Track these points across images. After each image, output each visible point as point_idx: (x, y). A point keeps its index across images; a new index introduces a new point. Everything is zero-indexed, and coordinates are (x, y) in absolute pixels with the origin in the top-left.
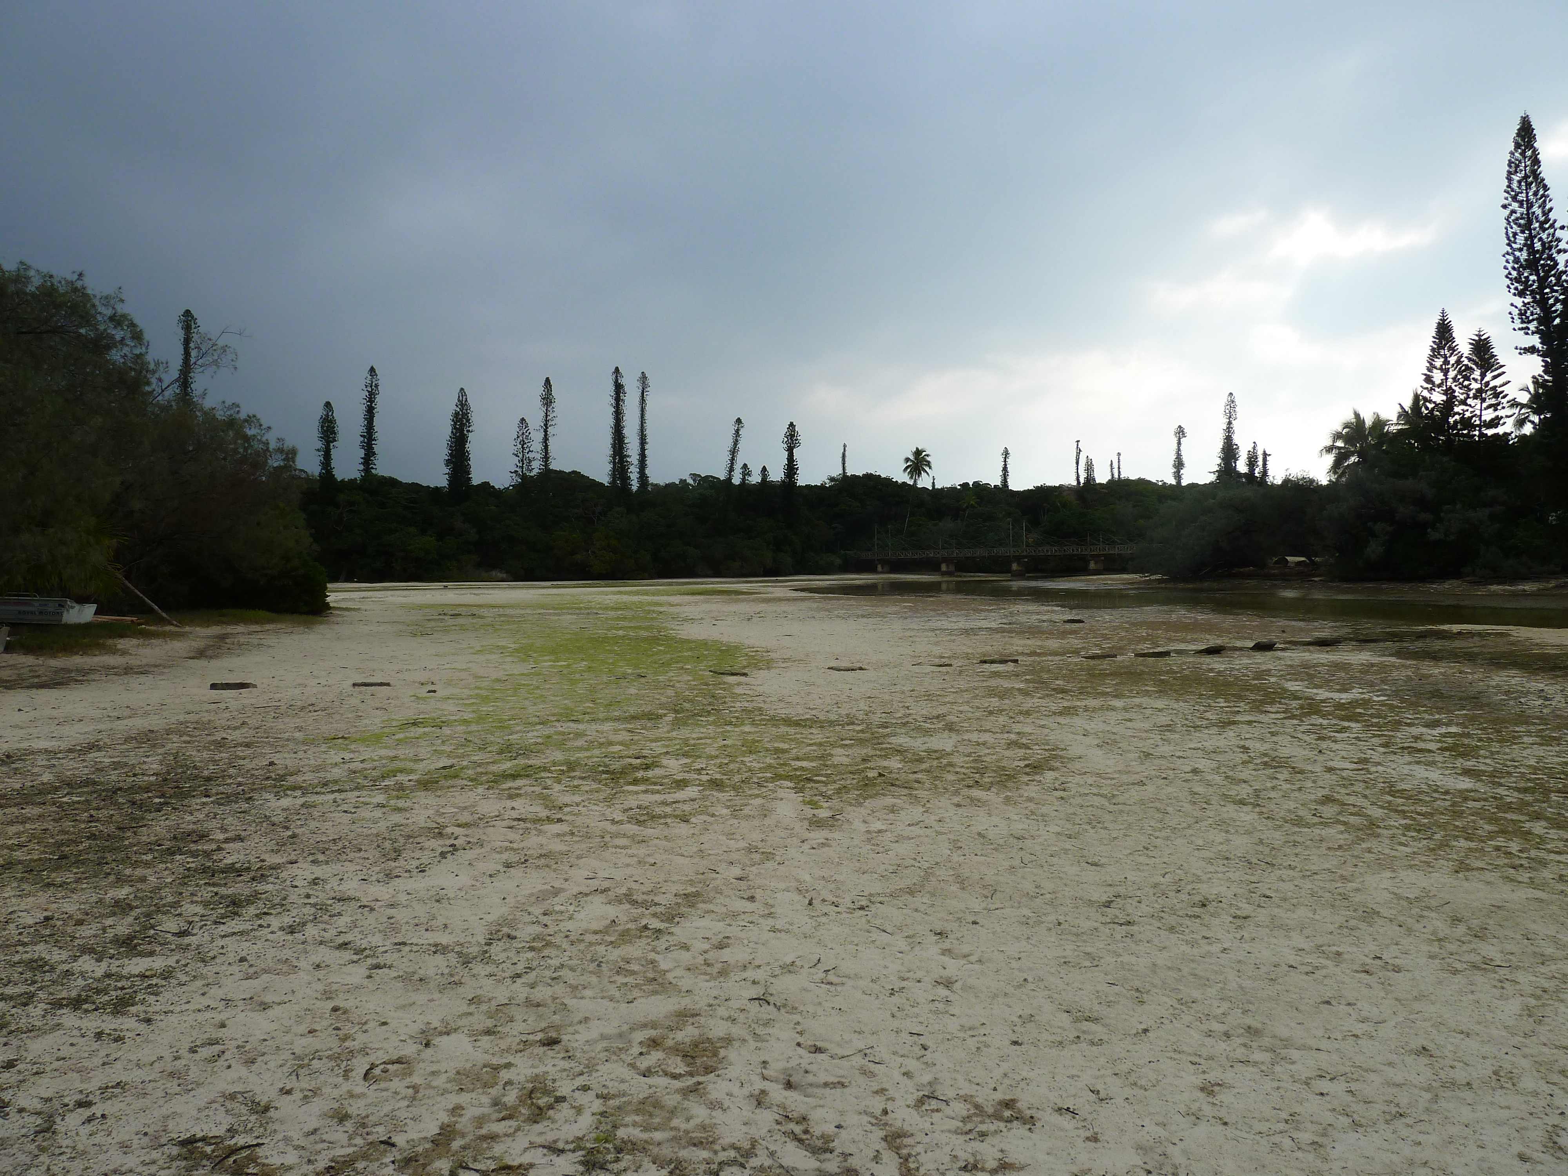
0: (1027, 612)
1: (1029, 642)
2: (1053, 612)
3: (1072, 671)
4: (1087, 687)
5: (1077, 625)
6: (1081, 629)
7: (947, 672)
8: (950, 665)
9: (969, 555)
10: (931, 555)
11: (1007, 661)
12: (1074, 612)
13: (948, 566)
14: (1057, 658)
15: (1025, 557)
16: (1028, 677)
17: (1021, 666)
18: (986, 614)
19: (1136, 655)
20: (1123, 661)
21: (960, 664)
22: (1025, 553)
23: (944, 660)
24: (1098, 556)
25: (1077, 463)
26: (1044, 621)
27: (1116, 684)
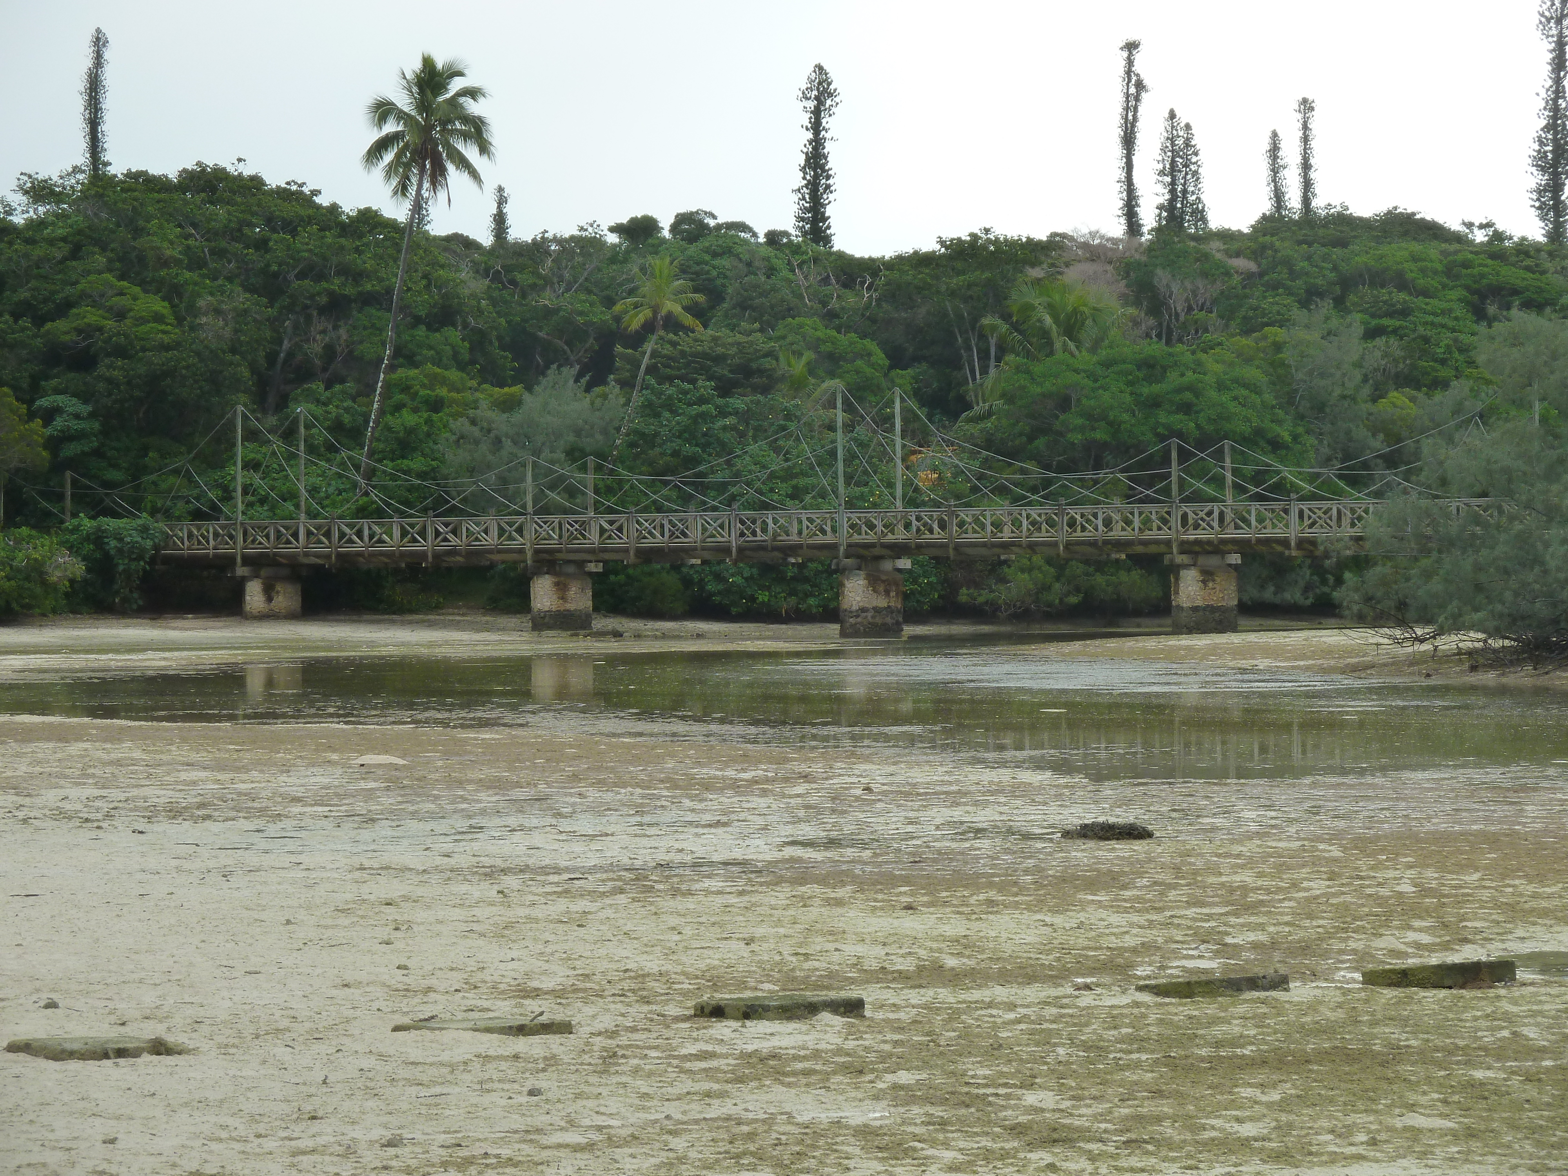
0: (909, 793)
1: (910, 924)
2: (1018, 791)
3: (1096, 1049)
4: (1158, 1119)
5: (1123, 849)
6: (1138, 868)
7: (551, 1061)
8: (564, 1028)
9: (658, 540)
10: (491, 540)
11: (812, 1009)
12: (1108, 790)
13: (561, 588)
14: (1033, 993)
15: (899, 550)
16: (904, 1077)
17: (876, 1027)
18: (728, 799)
19: (1373, 979)
20: (1313, 1006)
21: (606, 1022)
22: (900, 535)
23: (533, 1006)
24: (1217, 548)
25: (1128, 141)
26: (979, 832)
27: (1283, 1105)
